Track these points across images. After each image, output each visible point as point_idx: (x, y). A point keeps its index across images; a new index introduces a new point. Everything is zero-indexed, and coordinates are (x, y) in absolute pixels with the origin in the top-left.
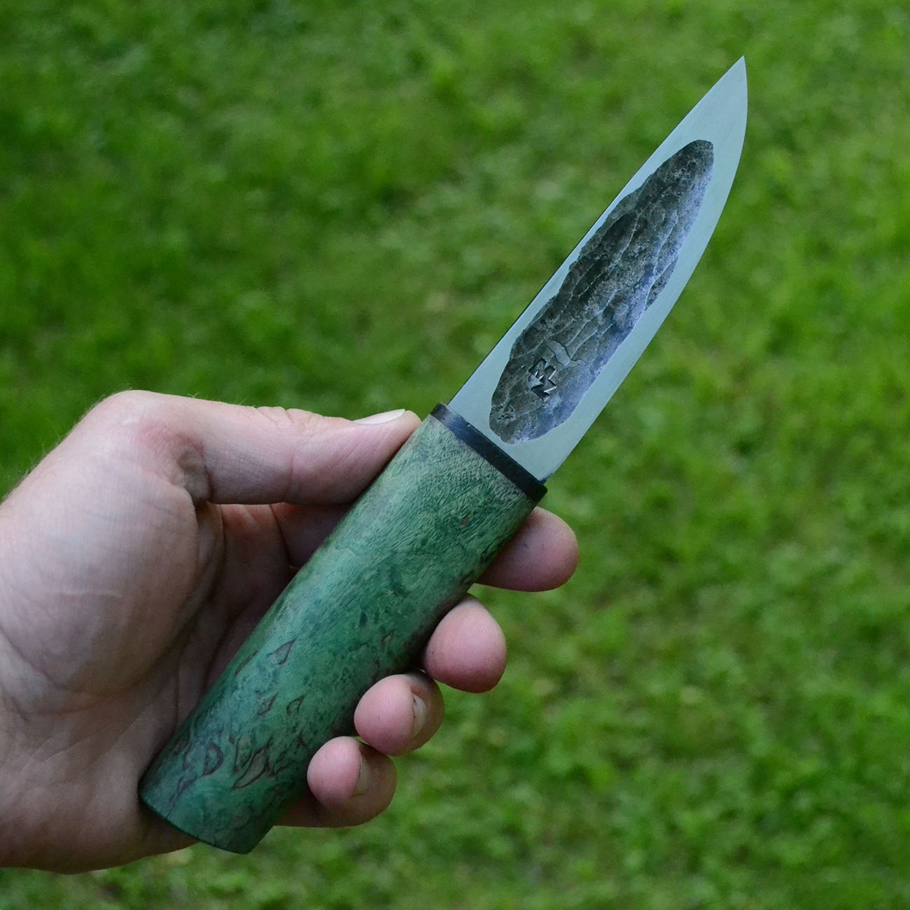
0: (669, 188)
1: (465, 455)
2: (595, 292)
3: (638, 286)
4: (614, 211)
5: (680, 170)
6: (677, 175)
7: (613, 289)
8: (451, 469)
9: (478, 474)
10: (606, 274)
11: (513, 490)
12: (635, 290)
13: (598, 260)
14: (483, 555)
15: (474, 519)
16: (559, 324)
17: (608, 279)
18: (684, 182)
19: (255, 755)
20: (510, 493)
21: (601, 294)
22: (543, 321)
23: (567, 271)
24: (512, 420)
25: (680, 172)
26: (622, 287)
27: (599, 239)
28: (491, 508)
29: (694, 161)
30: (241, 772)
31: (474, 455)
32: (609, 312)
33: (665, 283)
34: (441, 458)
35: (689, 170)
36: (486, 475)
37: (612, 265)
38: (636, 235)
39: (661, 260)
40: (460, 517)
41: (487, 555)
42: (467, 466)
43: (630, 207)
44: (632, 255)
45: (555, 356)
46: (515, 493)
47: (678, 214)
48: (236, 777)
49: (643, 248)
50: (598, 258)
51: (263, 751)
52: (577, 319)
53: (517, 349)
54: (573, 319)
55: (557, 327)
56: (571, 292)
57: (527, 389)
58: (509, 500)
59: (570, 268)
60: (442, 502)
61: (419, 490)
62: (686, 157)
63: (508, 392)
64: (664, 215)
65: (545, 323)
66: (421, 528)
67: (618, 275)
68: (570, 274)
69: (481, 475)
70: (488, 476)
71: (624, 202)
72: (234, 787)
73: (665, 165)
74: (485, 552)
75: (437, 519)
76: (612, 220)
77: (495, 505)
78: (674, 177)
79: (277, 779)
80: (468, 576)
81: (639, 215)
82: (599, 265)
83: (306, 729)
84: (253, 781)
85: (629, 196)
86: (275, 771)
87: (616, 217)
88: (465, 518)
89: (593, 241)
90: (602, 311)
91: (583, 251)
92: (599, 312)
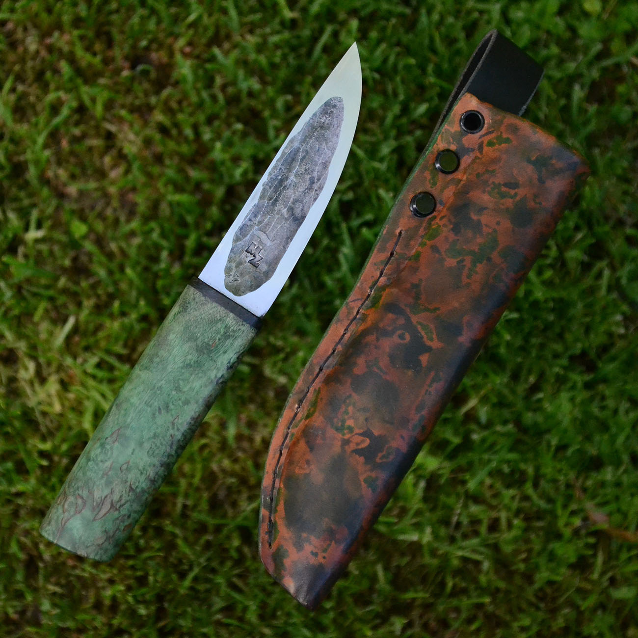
0: (318, 129)
1: (209, 305)
2: (281, 198)
3: (306, 191)
4: (286, 148)
5: (324, 117)
6: (322, 120)
7: (291, 194)
8: (202, 314)
9: (219, 315)
10: (286, 186)
11: (241, 323)
12: (305, 193)
13: (280, 179)
14: (228, 365)
15: (219, 344)
16: (260, 220)
17: (288, 189)
18: (328, 124)
19: (104, 499)
20: (239, 325)
21: (285, 199)
22: (250, 220)
23: (262, 188)
24: (238, 282)
25: (325, 119)
26: (297, 193)
27: (279, 166)
28: (229, 336)
29: (332, 110)
30: (97, 510)
31: (214, 304)
32: (291, 210)
33: (323, 187)
34: (195, 309)
35: (329, 116)
36: (224, 315)
37: (289, 181)
38: (302, 160)
39: (318, 173)
40: (211, 343)
41: (231, 364)
42: (211, 311)
43: (296, 144)
44: (301, 172)
45: (261, 240)
46: (242, 324)
47: (327, 145)
48: (95, 513)
49: (307, 168)
50: (280, 177)
51: (109, 496)
52: (272, 216)
53: (237, 239)
54: (269, 216)
55: (260, 222)
56: (266, 200)
57: (246, 262)
58: (240, 329)
59: (263, 185)
60: (199, 335)
61: (184, 330)
62: (327, 109)
63: (234, 265)
64: (317, 146)
65: (252, 221)
66: (188, 352)
67: (293, 186)
68: (264, 189)
69: (220, 316)
70: (225, 316)
71: (292, 141)
72: (94, 520)
73: (315, 115)
74: (229, 362)
75: (197, 346)
76: (285, 153)
77: (231, 334)
78: (321, 122)
79: (120, 512)
80: (220, 378)
81: (302, 148)
82: (281, 182)
83: (133, 481)
84: (105, 514)
85: (294, 137)
86: (118, 507)
87: (288, 151)
88: (213, 343)
89: (275, 167)
90: (286, 209)
91: (270, 174)
92: (284, 211)
